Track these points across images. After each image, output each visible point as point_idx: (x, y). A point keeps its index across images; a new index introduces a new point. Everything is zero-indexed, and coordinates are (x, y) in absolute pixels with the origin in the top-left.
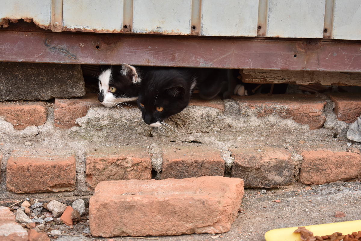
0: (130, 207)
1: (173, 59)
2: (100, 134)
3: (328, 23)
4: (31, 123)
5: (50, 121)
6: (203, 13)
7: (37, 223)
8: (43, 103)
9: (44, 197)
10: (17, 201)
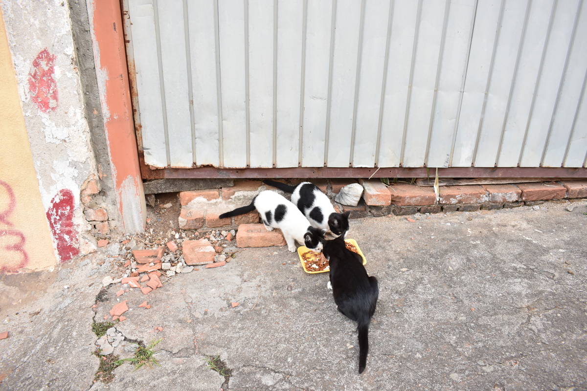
0: (251, 238)
1: (267, 175)
2: (240, 201)
3: (326, 160)
4: (214, 198)
5: (220, 197)
6: (277, 160)
7: (218, 241)
8: (217, 190)
9: (220, 229)
10: (210, 231)
